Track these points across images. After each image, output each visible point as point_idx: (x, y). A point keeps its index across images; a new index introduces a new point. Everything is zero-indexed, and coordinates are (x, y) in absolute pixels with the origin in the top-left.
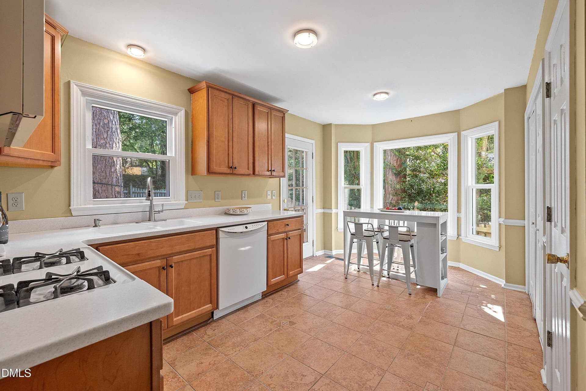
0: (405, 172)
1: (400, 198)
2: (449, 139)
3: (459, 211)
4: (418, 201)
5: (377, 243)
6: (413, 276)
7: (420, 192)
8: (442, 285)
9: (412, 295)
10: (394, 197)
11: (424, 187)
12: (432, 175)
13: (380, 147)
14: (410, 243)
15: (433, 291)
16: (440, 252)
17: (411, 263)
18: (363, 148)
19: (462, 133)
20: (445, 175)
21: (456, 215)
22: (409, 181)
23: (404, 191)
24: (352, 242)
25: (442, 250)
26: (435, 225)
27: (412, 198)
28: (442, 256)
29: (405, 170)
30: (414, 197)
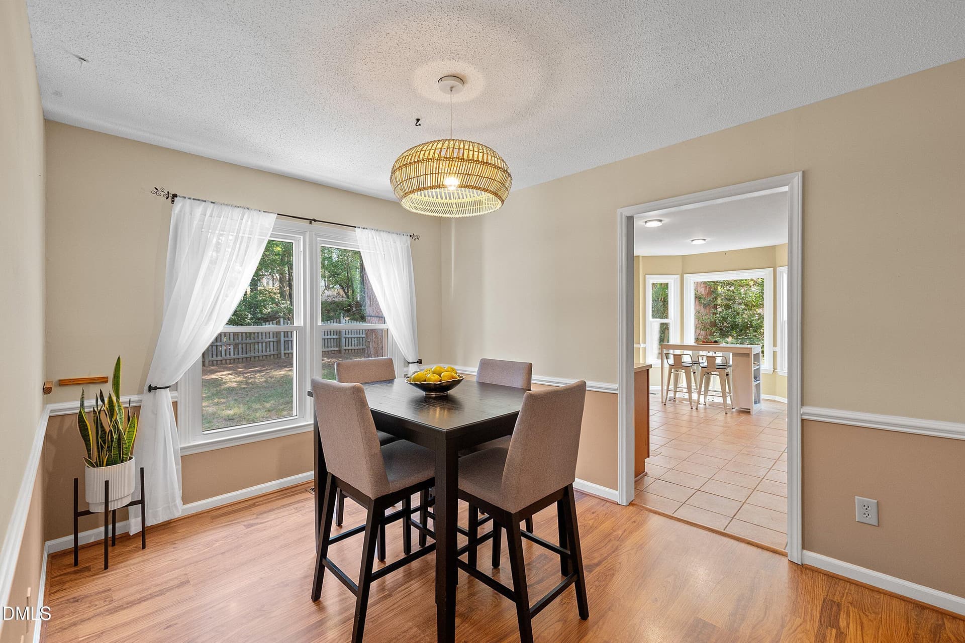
0: (715, 303)
1: (709, 333)
2: (764, 274)
3: (775, 345)
4: (733, 336)
5: (694, 373)
6: (729, 401)
7: (734, 326)
8: (755, 408)
9: (728, 415)
10: (702, 332)
11: (739, 320)
12: (749, 306)
13: (692, 280)
14: (726, 371)
15: (747, 412)
16: (753, 379)
17: (727, 390)
18: (672, 281)
19: (778, 268)
20: (761, 306)
21: (772, 349)
22: (720, 312)
23: (714, 324)
24: (670, 373)
25: (755, 378)
26: (748, 355)
27: (724, 334)
28: (754, 383)
29: (716, 300)
30: (728, 332)
